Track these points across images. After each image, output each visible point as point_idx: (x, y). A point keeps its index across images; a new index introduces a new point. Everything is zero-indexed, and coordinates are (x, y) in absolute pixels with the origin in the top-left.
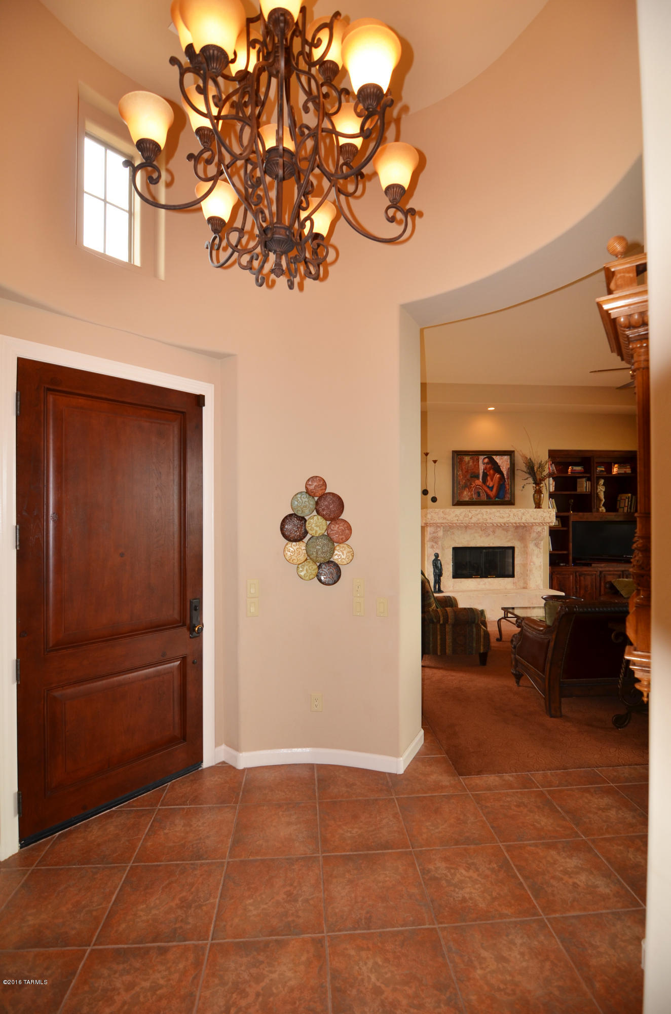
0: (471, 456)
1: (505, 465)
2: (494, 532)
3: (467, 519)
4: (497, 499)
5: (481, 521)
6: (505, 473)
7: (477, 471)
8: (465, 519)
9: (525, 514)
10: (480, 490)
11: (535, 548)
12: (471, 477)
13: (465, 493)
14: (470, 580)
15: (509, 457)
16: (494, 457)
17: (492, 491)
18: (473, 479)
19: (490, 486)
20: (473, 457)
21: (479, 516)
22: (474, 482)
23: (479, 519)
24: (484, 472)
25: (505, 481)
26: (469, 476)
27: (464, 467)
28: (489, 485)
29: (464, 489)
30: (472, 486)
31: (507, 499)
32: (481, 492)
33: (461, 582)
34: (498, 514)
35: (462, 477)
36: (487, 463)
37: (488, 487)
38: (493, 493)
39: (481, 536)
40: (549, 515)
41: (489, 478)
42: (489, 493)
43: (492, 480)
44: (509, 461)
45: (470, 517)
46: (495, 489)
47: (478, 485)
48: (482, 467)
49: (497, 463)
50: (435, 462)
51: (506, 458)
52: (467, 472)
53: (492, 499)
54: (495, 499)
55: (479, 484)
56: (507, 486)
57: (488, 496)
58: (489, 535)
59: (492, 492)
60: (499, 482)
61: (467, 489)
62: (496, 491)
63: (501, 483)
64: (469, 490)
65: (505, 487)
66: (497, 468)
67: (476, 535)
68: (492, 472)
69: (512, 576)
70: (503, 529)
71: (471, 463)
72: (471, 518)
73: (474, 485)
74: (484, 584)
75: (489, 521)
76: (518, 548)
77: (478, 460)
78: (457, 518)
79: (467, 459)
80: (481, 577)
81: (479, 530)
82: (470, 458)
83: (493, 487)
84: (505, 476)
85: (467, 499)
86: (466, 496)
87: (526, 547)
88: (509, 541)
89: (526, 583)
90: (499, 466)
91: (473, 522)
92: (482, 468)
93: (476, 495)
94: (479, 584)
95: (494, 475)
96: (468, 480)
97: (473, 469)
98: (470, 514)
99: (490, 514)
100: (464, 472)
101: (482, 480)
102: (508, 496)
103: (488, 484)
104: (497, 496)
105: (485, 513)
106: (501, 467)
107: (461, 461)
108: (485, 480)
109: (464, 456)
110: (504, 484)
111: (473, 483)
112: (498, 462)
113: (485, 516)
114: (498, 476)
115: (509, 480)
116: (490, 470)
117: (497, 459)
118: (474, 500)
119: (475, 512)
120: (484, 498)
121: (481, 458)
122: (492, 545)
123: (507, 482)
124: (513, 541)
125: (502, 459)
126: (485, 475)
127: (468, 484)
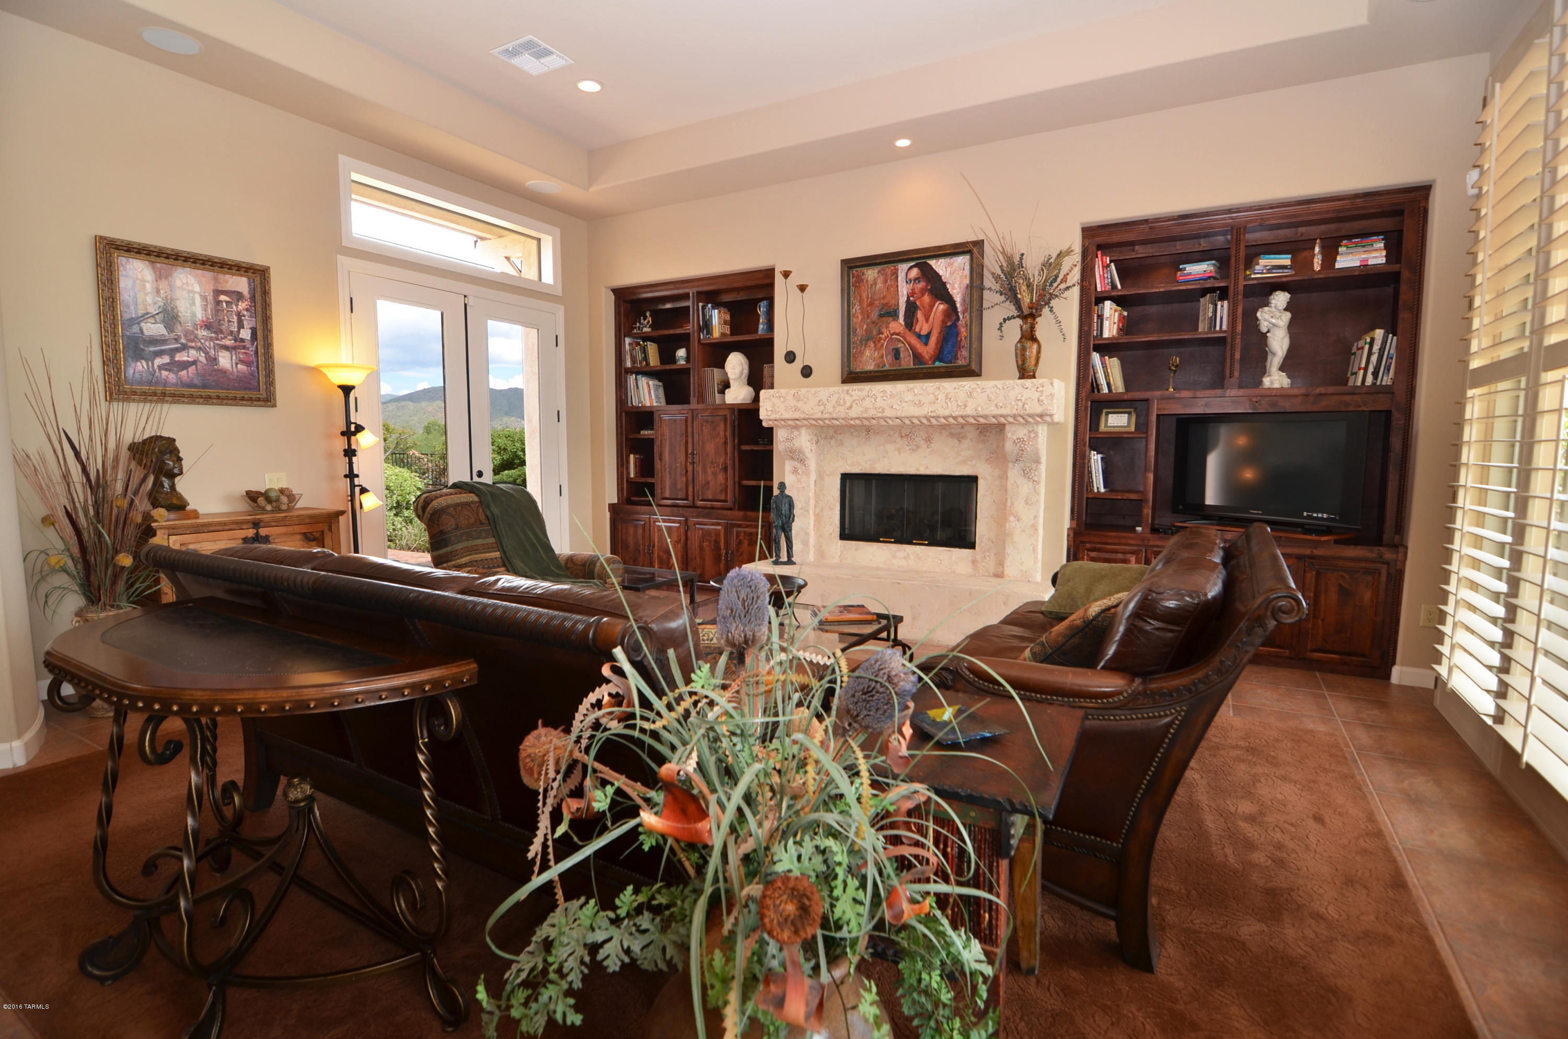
0: (880, 267)
1: (958, 278)
2: (928, 440)
3: (841, 409)
4: (937, 364)
5: (872, 413)
6: (958, 299)
7: (893, 302)
8: (837, 411)
9: (975, 394)
10: (900, 345)
11: (1021, 481)
12: (881, 316)
13: (867, 353)
14: (875, 545)
15: (968, 257)
16: (932, 263)
17: (926, 344)
18: (884, 319)
19: (924, 333)
20: (883, 270)
21: (868, 403)
22: (887, 327)
23: (867, 410)
24: (908, 301)
25: (958, 319)
26: (875, 315)
27: (864, 295)
28: (921, 330)
29: (866, 345)
30: (883, 336)
31: (960, 362)
32: (902, 349)
33: (857, 549)
34: (909, 397)
35: (860, 317)
36: (916, 279)
37: (919, 336)
38: (927, 351)
39: (899, 450)
40: (1037, 395)
41: (920, 315)
42: (920, 351)
43: (927, 320)
44: (967, 267)
45: (848, 405)
46: (933, 339)
47: (894, 334)
48: (904, 290)
49: (940, 277)
50: (802, 288)
51: (962, 261)
52: (871, 304)
53: (926, 363)
54: (934, 363)
55: (897, 331)
56: (963, 330)
57: (917, 357)
58: (918, 447)
59: (928, 348)
60: (943, 322)
61: (873, 345)
62: (937, 344)
63: (949, 324)
64: (875, 346)
65: (958, 334)
66: (938, 289)
67: (890, 447)
68: (927, 298)
69: (971, 545)
70: (952, 435)
71: (880, 285)
72: (851, 407)
73: (886, 333)
74: (905, 558)
75: (888, 413)
76: (985, 479)
77: (895, 273)
78: (822, 408)
79: (871, 274)
80: (900, 541)
81: (897, 435)
82: (879, 272)
83: (928, 336)
84: (958, 305)
85: (870, 367)
86: (869, 360)
87: (1004, 477)
88: (964, 462)
89: (1001, 563)
90: (944, 284)
91: (855, 415)
92: (905, 293)
93: (889, 357)
94: (894, 557)
95: (932, 306)
96: (873, 323)
97: (884, 298)
98: (847, 398)
99: (892, 396)
100: (865, 304)
101: (905, 320)
102: (965, 353)
103: (917, 330)
104: (938, 357)
105: (879, 395)
106: (948, 286)
107: (859, 279)
108: (910, 321)
109: (864, 270)
110: (955, 326)
111: (884, 330)
112: (941, 273)
113: (880, 403)
114: (942, 307)
115: (967, 315)
116: (923, 295)
117: (939, 266)
118: (887, 367)
119: (860, 393)
120: (907, 362)
121: (903, 268)
122: (923, 471)
123: (962, 322)
124: (974, 462)
125: (951, 265)
126: (911, 308)
127: (875, 333)
